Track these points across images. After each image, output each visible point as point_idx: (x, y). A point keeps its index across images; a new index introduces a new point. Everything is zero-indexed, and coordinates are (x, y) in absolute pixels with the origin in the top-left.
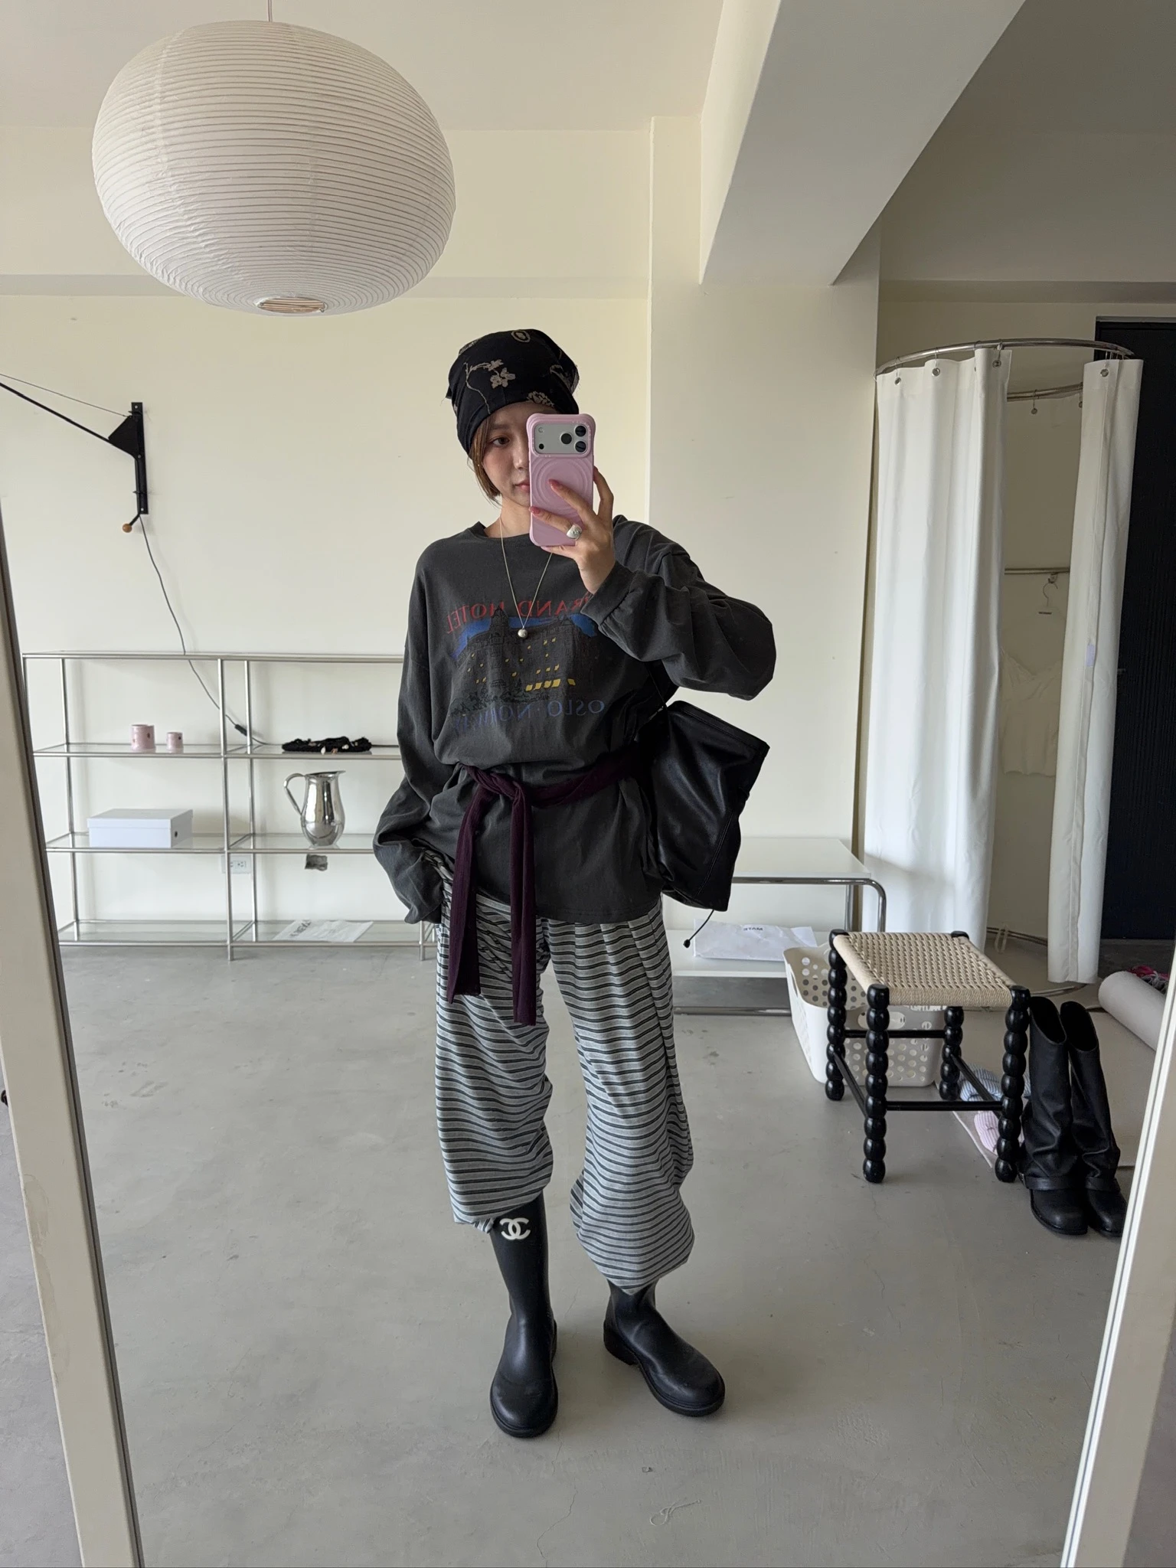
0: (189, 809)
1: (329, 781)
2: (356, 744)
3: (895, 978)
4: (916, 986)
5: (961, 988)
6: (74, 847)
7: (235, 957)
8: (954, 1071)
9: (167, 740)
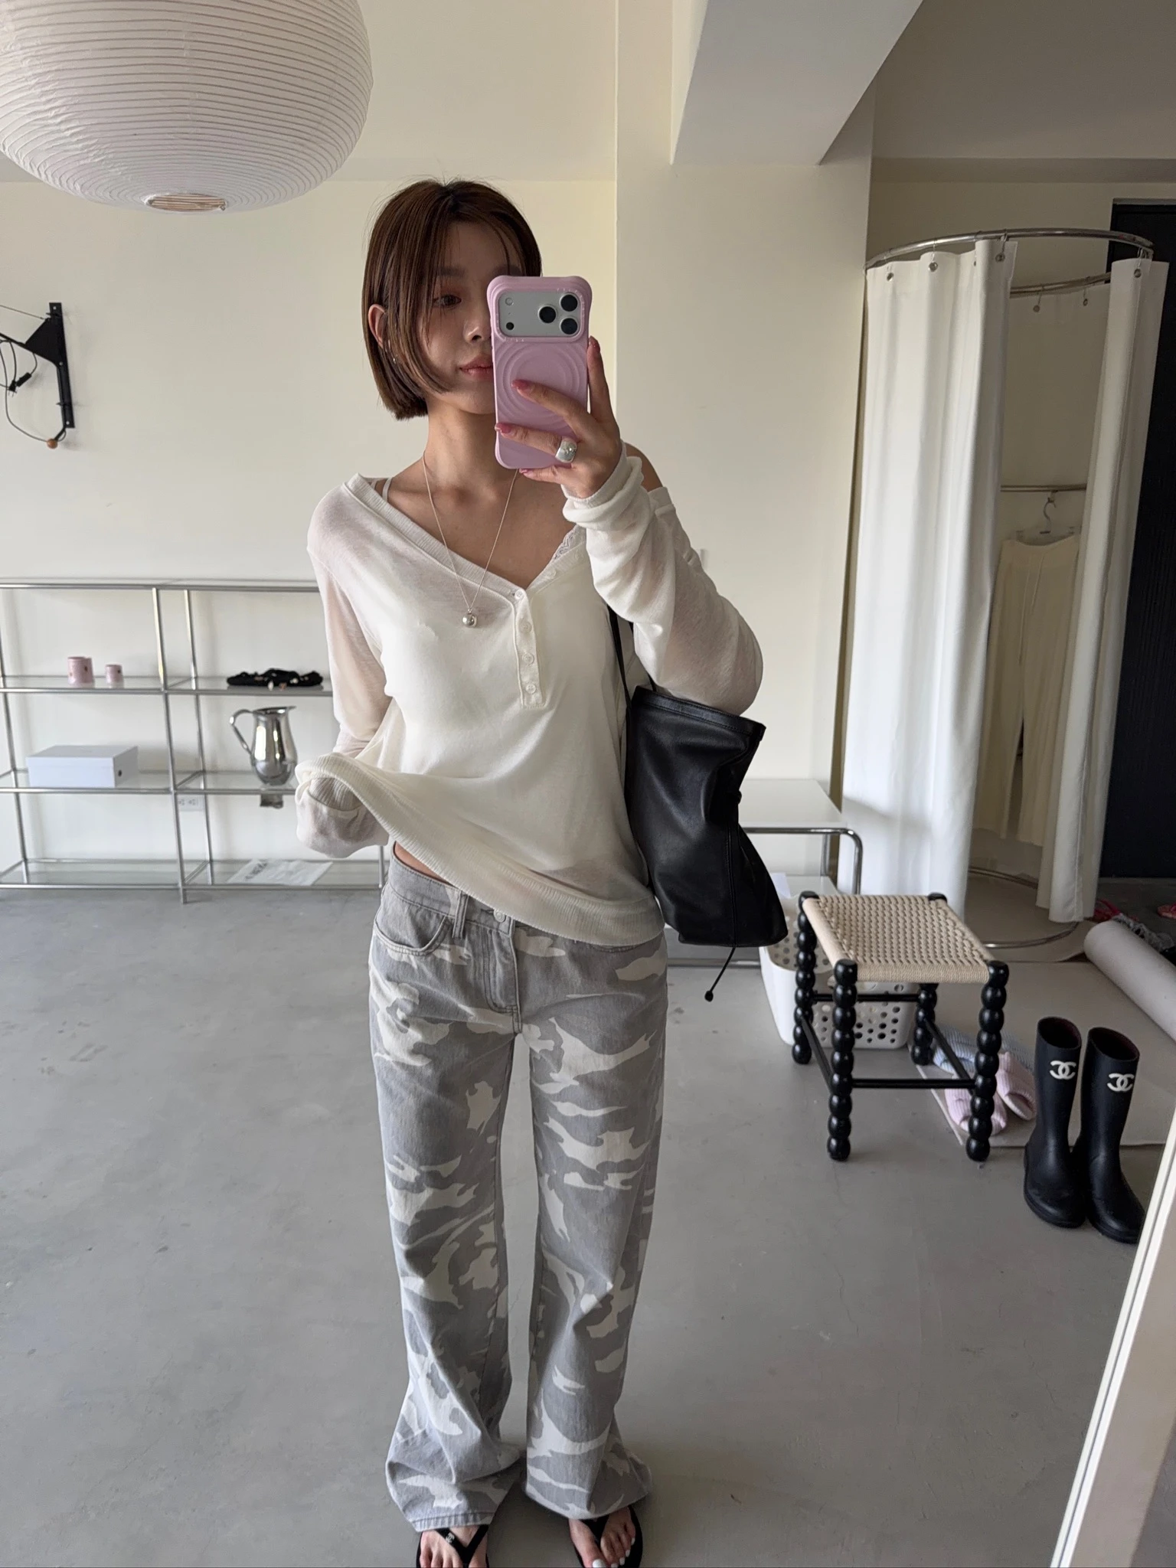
0: (133, 746)
1: (278, 719)
2: (306, 678)
3: (864, 951)
4: (887, 961)
5: (935, 962)
6: (17, 787)
7: (188, 900)
8: (926, 1038)
9: (106, 673)
